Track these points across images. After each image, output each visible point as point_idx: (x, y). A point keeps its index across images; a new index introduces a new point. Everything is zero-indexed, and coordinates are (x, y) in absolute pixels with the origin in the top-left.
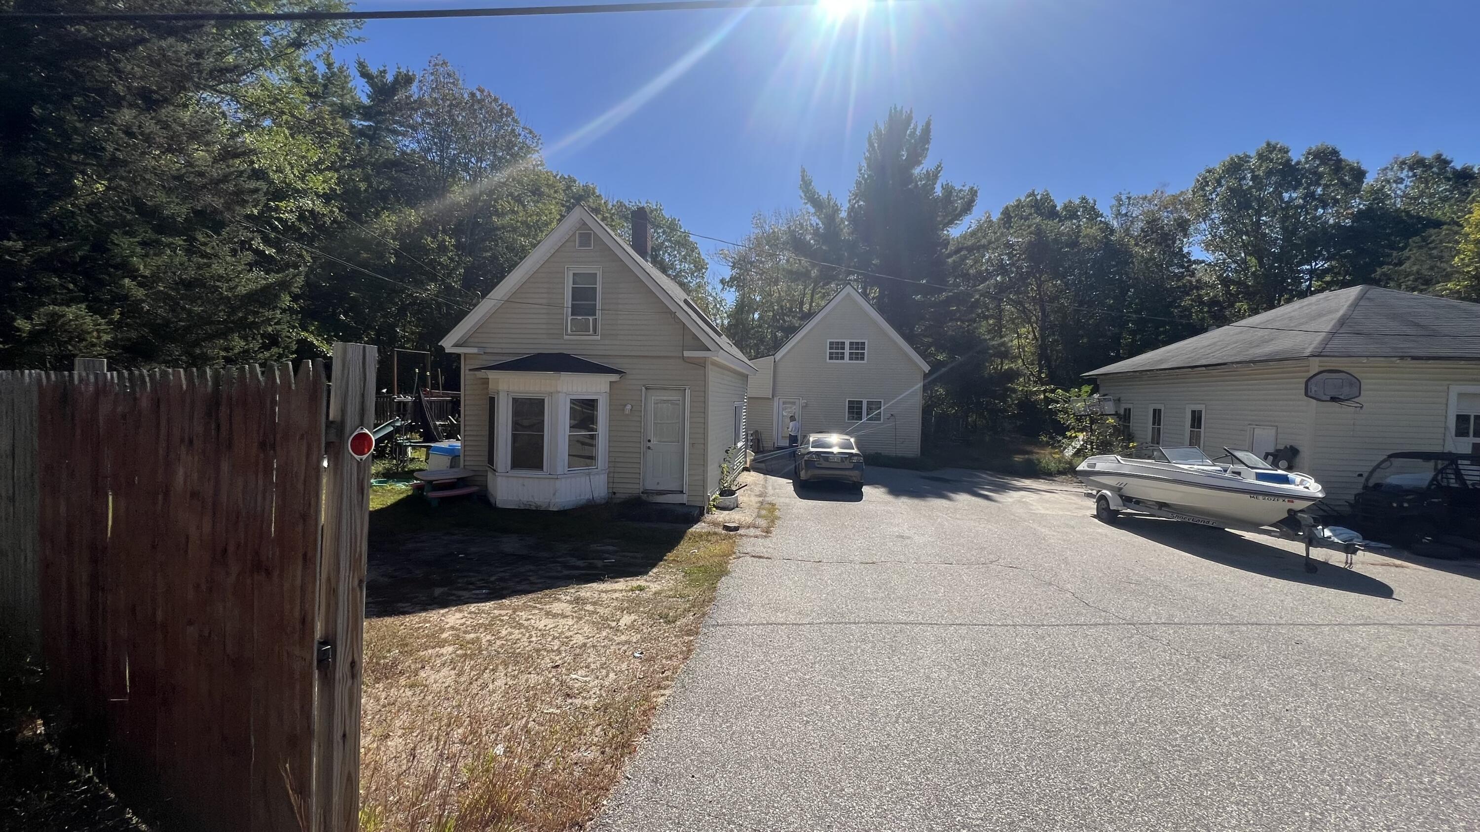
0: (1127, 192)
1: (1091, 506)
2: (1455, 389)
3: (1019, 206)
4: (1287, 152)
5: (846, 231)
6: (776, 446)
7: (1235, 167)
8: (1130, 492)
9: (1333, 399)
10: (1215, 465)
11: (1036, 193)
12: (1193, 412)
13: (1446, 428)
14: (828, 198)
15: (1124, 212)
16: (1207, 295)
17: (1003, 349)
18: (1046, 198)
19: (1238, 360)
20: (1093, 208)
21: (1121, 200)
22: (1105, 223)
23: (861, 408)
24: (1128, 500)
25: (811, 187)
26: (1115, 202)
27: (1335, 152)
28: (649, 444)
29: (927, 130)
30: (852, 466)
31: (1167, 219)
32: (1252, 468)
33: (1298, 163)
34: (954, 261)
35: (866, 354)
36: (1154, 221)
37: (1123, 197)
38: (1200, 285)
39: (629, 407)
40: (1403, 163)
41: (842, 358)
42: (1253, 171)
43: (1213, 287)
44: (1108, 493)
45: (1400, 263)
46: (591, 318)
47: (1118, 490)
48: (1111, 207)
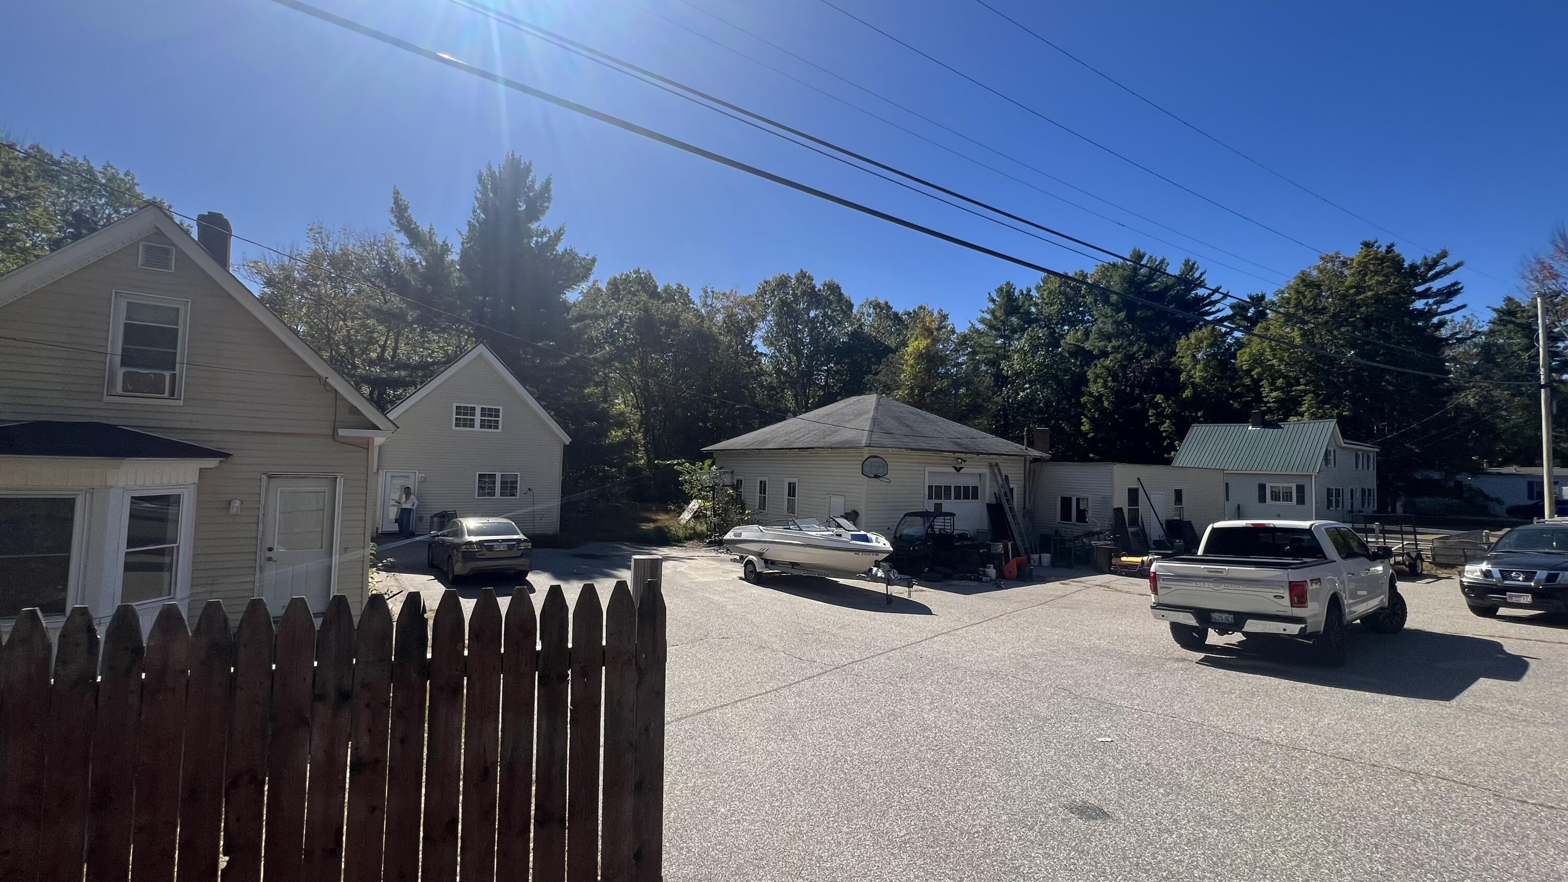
0: (712, 286)
1: (739, 570)
2: (929, 469)
3: (627, 280)
4: (812, 280)
5: (456, 278)
6: (380, 531)
7: (783, 283)
8: (770, 555)
9: (876, 476)
10: (828, 531)
11: (641, 271)
12: (790, 484)
13: (924, 494)
14: (430, 232)
15: (709, 303)
16: (765, 380)
17: (621, 419)
18: (649, 277)
19: (821, 446)
20: (687, 295)
21: (707, 292)
22: (697, 310)
23: (494, 483)
24: (768, 563)
25: (406, 215)
26: (702, 294)
27: (838, 287)
28: (269, 554)
29: (547, 187)
30: (520, 553)
31: (741, 315)
32: (849, 531)
33: (819, 290)
34: (578, 328)
35: (500, 423)
36: (732, 315)
37: (709, 290)
38: (761, 372)
39: (237, 503)
40: (871, 303)
41: (472, 426)
42: (793, 290)
43: (770, 375)
44: (755, 558)
45: (876, 374)
46: (167, 374)
47: (760, 555)
48: (700, 297)
